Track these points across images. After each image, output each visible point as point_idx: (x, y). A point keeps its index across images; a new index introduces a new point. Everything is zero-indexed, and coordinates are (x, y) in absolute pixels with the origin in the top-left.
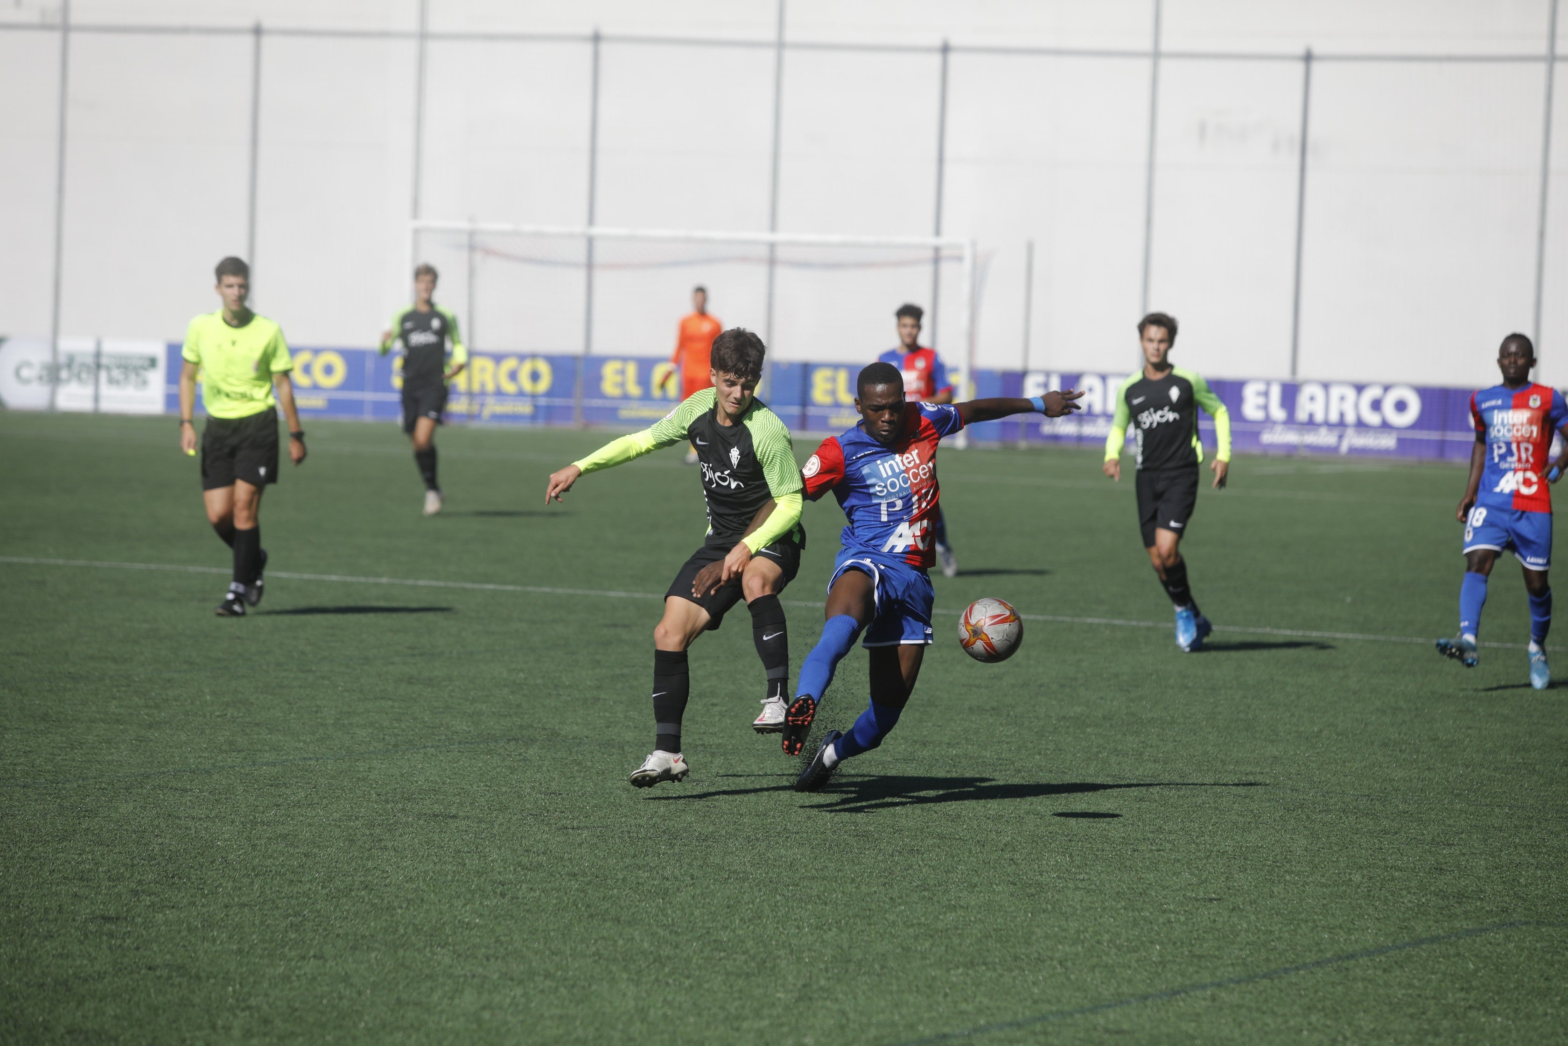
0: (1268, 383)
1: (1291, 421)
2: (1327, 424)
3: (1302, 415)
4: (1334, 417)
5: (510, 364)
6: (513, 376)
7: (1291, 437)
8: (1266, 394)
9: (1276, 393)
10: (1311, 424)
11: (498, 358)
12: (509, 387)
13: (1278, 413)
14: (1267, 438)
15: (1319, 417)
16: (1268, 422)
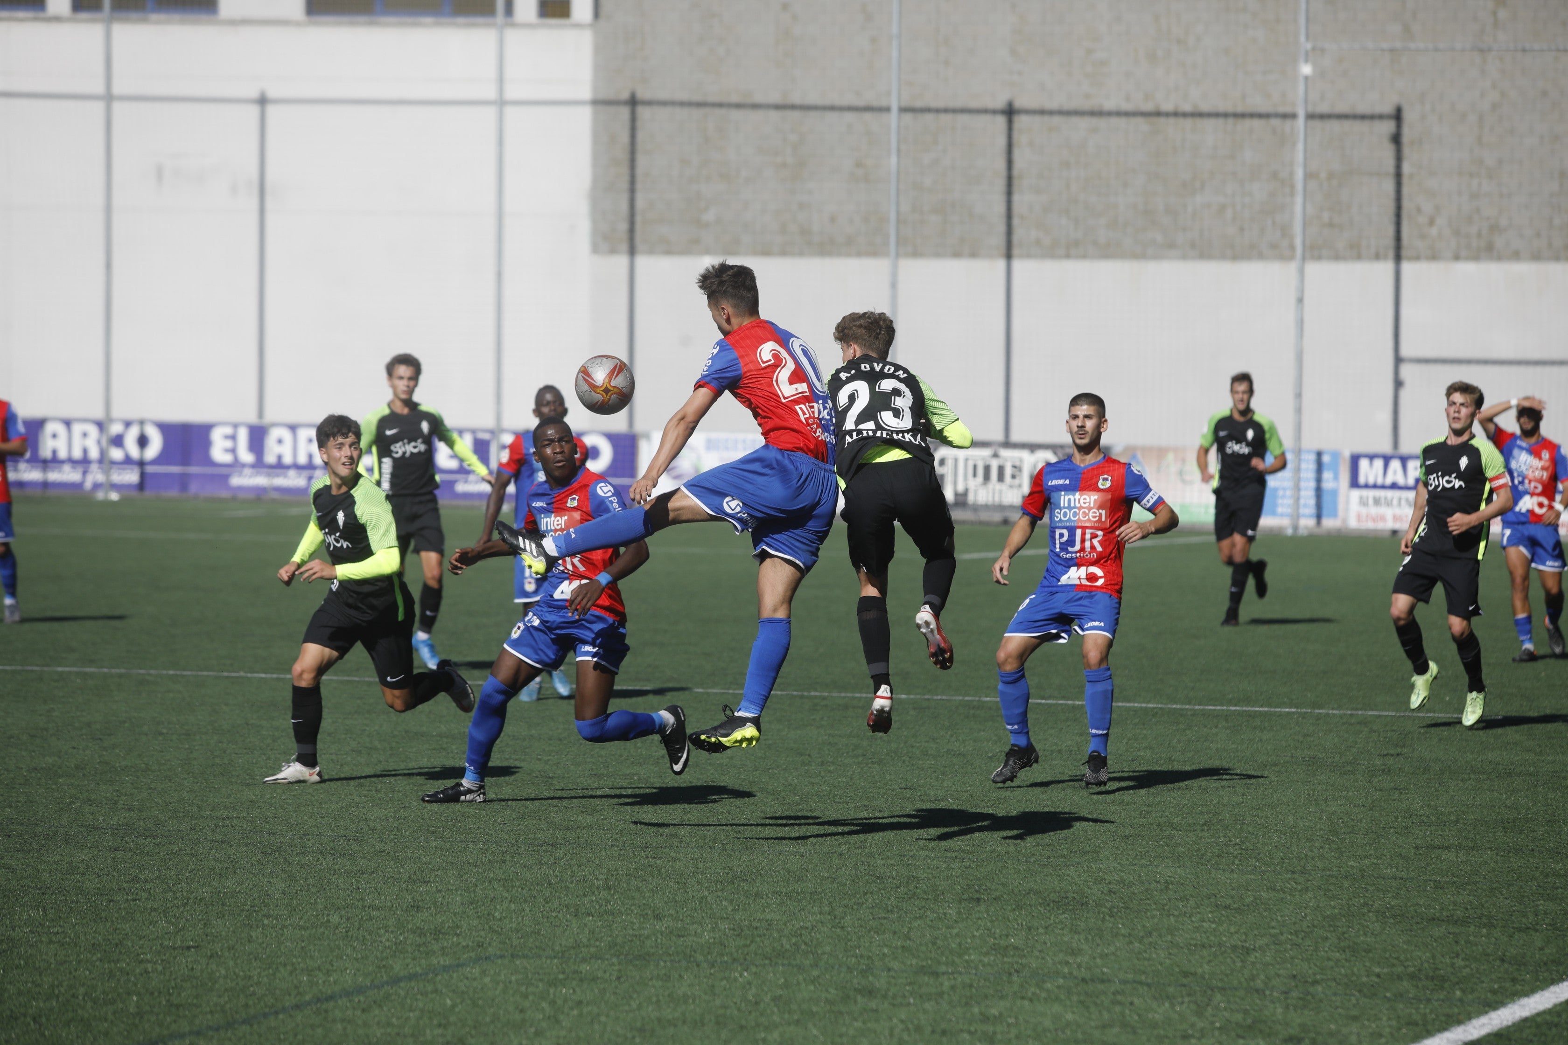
0: (236, 427)
1: (261, 464)
2: (298, 469)
3: (270, 458)
7: (260, 480)
8: (234, 437)
9: (243, 435)
10: (280, 466)
13: (246, 457)
14: (236, 480)
15: (288, 458)
16: (236, 465)
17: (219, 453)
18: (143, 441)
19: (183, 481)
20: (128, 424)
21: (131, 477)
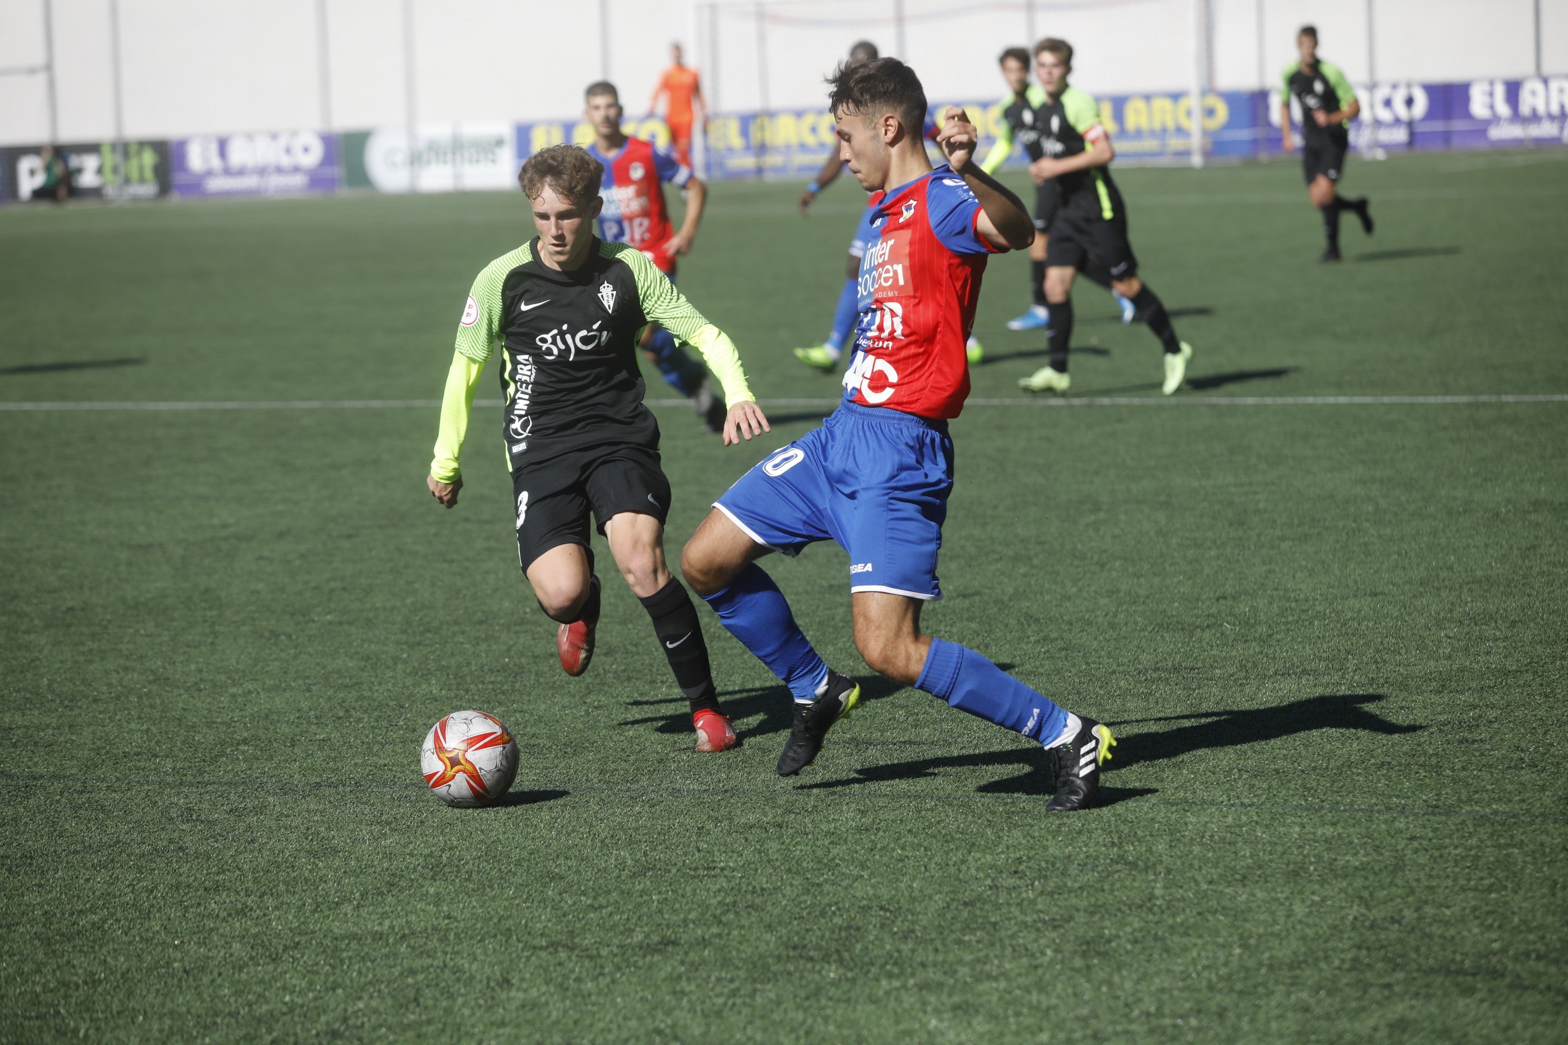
0: (1492, 83)
1: (1516, 116)
2: (1551, 117)
3: (1525, 109)
4: (1555, 109)
5: (809, 120)
6: (814, 130)
7: (1515, 132)
8: (1491, 94)
9: (1500, 91)
10: (1535, 117)
11: (799, 114)
12: (810, 140)
13: (1503, 109)
14: (1496, 133)
15: (1541, 109)
16: (1495, 119)
17: (1478, 107)
18: (1410, 102)
19: (1447, 137)
20: (1395, 86)
21: (1400, 135)
